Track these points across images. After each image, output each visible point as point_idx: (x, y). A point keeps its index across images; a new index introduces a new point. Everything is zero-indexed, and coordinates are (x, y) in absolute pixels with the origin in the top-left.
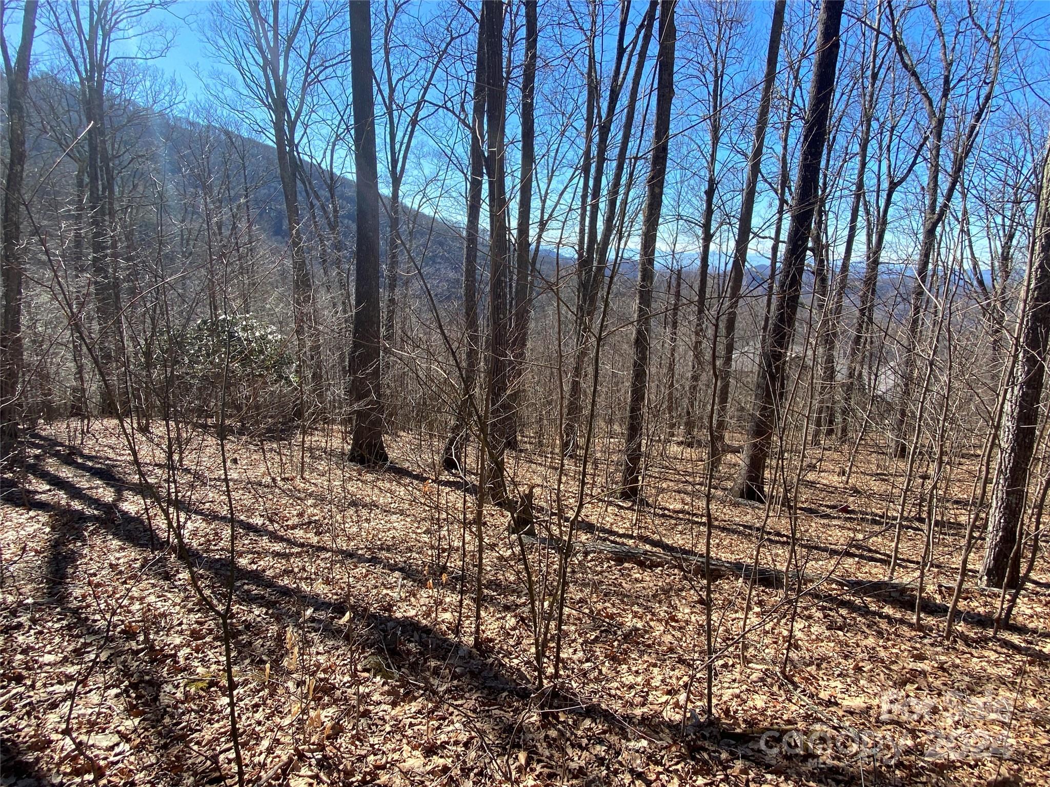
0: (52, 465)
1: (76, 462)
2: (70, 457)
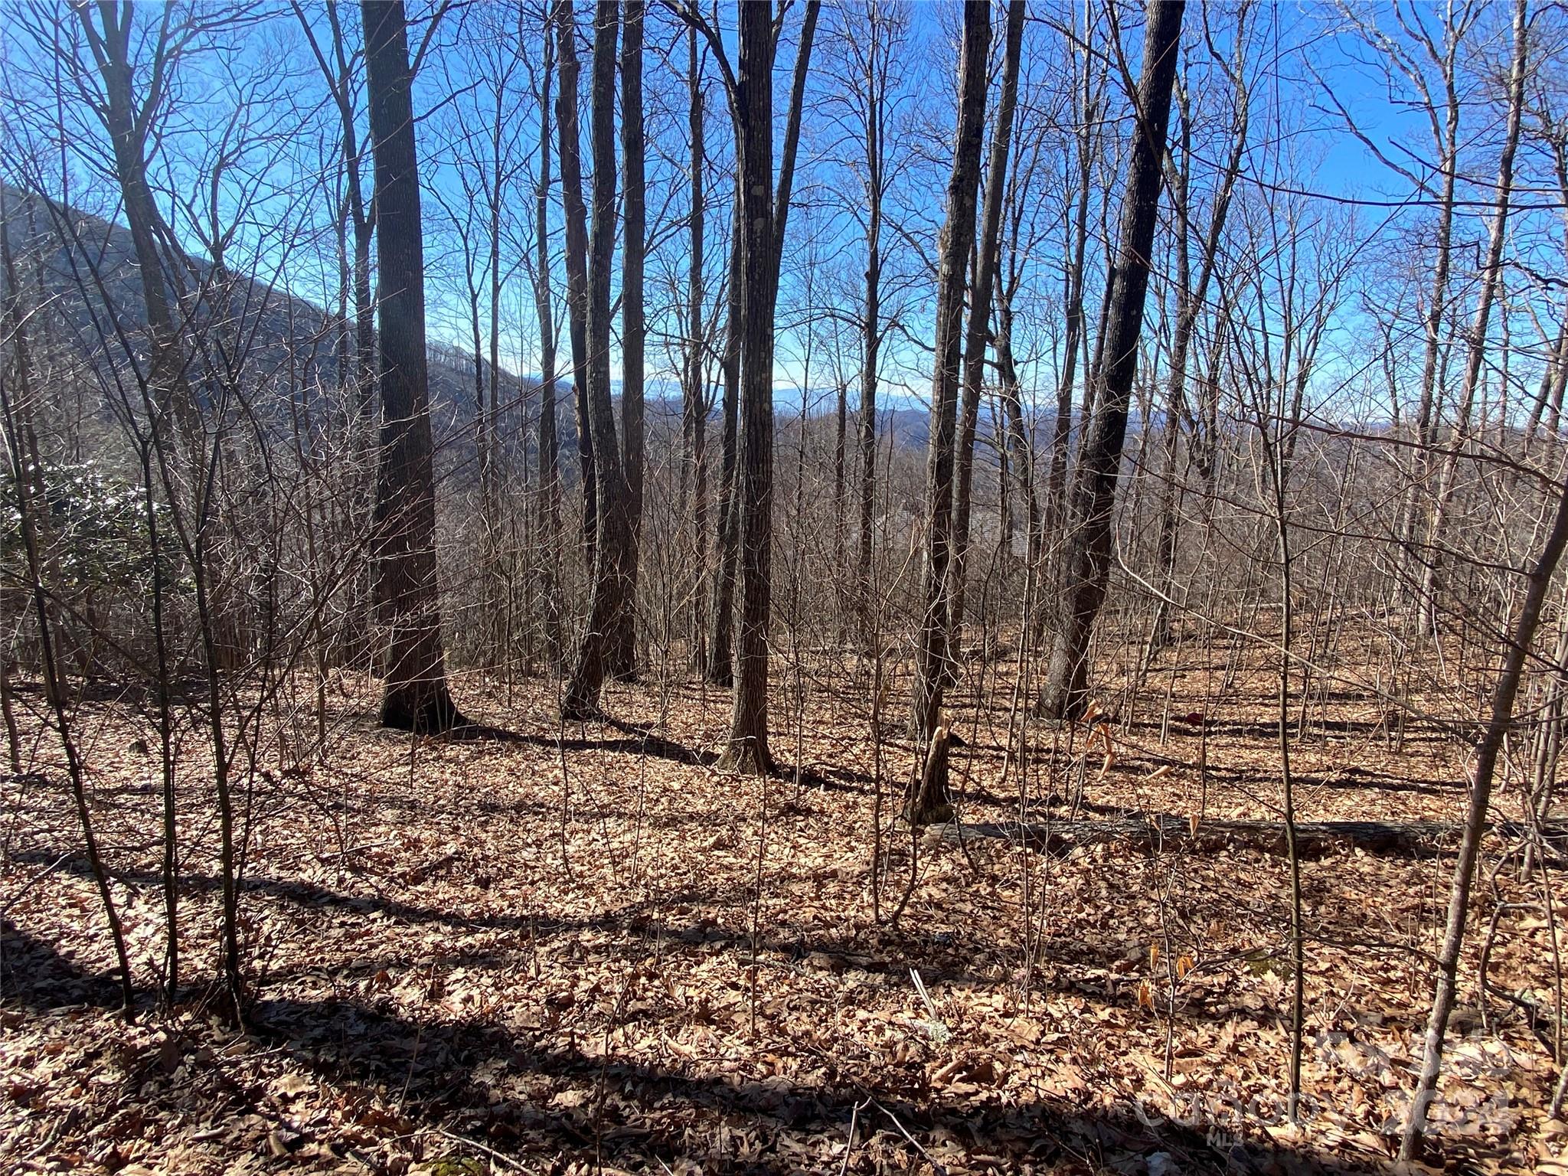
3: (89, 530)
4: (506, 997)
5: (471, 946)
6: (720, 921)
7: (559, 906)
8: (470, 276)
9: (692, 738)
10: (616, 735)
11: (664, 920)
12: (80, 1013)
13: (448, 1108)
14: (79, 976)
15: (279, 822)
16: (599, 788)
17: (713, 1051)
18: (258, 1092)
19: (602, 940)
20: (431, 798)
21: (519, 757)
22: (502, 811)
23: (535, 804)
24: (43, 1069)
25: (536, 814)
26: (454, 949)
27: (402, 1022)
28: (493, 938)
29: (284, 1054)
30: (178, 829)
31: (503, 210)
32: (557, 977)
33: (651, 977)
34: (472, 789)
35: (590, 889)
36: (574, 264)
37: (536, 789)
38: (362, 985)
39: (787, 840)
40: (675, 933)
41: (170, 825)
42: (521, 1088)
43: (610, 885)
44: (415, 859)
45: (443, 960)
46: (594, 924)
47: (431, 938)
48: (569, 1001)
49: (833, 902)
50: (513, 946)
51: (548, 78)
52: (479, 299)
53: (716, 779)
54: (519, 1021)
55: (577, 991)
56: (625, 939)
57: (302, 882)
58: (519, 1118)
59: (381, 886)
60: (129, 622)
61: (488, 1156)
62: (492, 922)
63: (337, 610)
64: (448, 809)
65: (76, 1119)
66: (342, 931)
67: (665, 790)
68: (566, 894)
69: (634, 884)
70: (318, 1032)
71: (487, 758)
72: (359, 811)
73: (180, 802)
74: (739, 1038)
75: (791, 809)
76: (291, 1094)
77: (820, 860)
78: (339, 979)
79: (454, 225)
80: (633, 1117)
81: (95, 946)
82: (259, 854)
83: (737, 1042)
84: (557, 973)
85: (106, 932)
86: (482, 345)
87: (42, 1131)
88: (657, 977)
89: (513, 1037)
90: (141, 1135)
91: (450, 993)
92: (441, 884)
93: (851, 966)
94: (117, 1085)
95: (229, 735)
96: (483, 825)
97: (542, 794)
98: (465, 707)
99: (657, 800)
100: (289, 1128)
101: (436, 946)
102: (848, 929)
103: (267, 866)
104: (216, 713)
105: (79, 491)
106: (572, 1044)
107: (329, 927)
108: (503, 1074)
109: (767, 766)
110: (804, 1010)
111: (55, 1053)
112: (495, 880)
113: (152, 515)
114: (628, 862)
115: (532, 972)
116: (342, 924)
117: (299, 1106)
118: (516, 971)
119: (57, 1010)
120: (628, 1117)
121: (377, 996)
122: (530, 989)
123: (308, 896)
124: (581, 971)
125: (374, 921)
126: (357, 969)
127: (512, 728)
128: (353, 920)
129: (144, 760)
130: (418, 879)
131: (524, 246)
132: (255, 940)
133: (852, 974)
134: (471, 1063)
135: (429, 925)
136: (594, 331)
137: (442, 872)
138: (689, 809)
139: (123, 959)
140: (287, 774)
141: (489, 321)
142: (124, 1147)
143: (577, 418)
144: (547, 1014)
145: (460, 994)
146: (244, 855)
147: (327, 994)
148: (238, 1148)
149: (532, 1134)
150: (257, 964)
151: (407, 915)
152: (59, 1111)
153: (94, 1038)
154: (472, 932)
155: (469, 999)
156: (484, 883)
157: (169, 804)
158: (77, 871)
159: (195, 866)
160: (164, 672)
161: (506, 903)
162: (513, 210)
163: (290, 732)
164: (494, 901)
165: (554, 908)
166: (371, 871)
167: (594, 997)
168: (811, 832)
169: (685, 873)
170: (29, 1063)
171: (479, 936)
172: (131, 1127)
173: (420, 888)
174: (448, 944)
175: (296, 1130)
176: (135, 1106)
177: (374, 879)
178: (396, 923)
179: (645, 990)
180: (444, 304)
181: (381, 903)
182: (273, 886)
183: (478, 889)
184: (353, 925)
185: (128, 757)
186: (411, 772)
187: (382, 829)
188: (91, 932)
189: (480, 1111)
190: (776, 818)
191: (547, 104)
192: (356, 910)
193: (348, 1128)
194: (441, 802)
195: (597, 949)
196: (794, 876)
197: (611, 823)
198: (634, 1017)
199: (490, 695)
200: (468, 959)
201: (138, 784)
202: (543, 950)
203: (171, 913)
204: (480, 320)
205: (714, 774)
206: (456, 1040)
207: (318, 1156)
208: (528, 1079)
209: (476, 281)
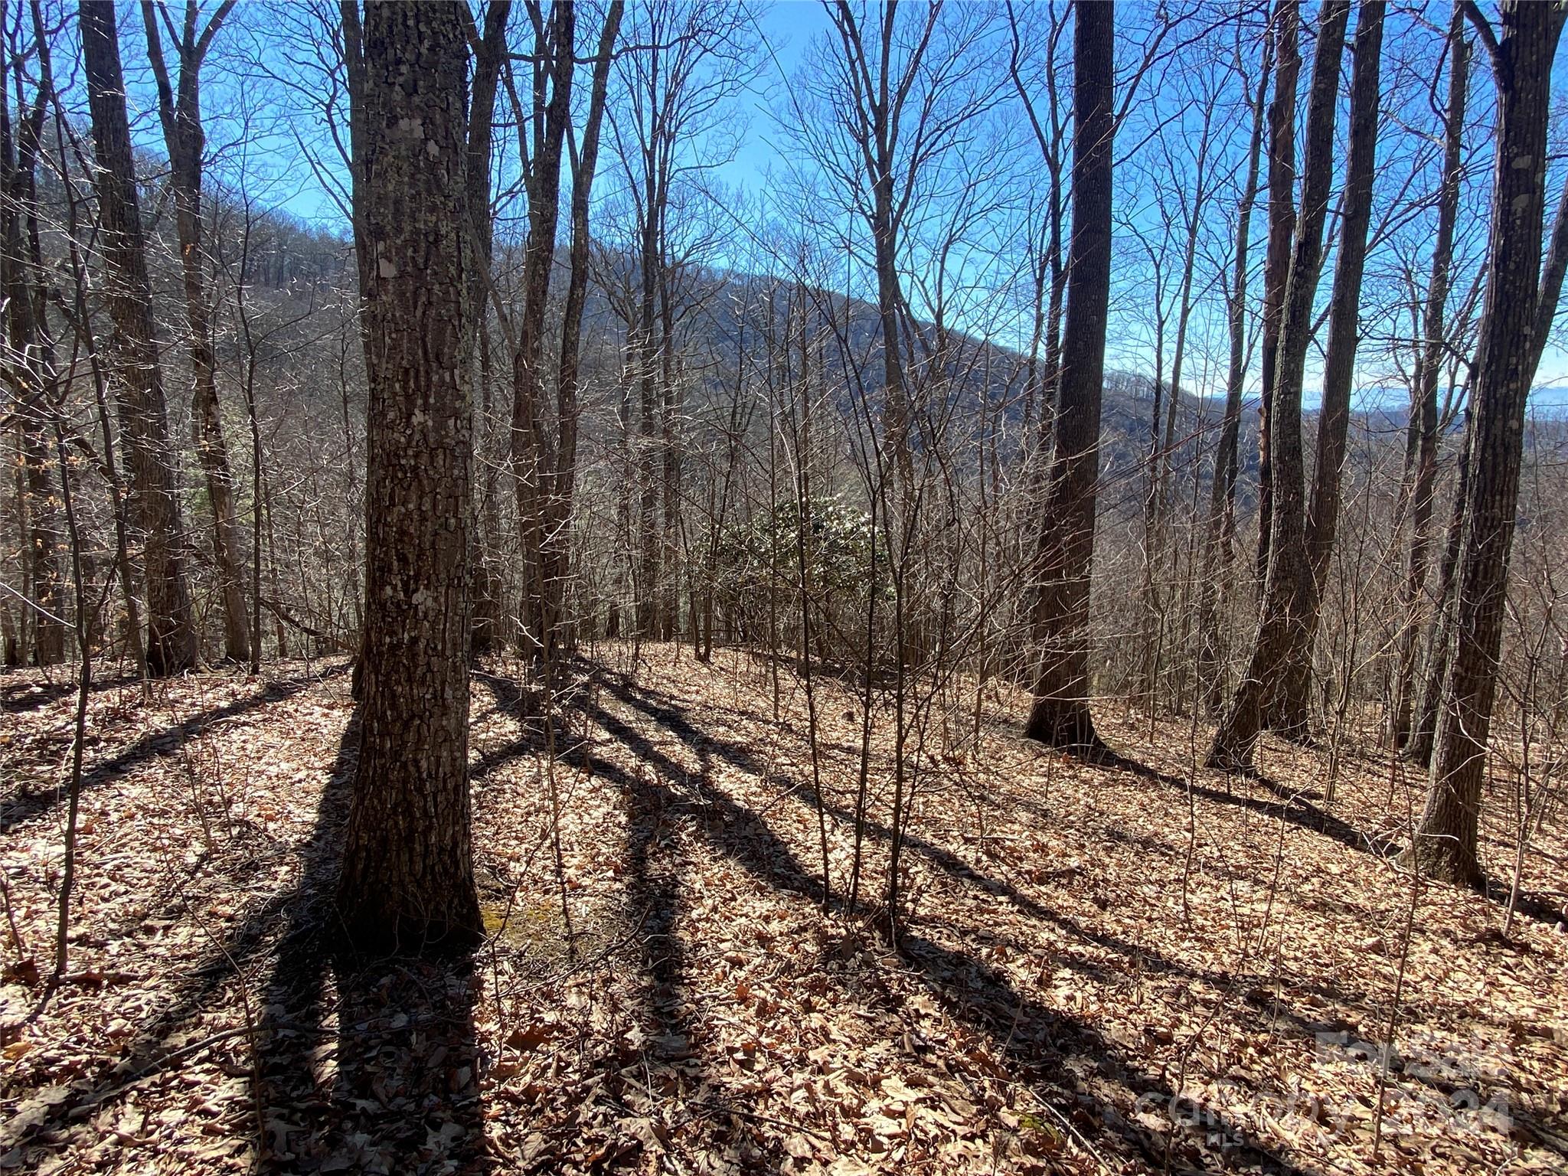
0: (606, 701)
1: (634, 699)
2: (624, 691)
3: (833, 547)
4: (1106, 1010)
5: (1082, 955)
6: (1361, 1028)
7: (1174, 950)
8: (1159, 303)
9: (1368, 821)
10: (1266, 796)
11: (1290, 1004)
12: (797, 898)
13: (1040, 1077)
14: (798, 873)
15: (936, 798)
16: (1237, 848)
17: (1321, 1151)
18: (900, 1001)
19: (1213, 997)
20: (1063, 811)
21: (1154, 795)
22: (1128, 842)
23: (1163, 845)
24: (775, 927)
25: (1163, 854)
26: (1066, 951)
27: (1011, 993)
28: (1103, 955)
29: (922, 981)
30: (868, 785)
31: (1201, 230)
32: (1159, 1012)
33: (1262, 1051)
34: (1102, 814)
35: (1209, 945)
36: (1274, 277)
37: (1166, 830)
38: (985, 951)
39: (1483, 972)
40: (1300, 1021)
41: (863, 781)
42: (1107, 1091)
43: (1232, 947)
44: (1041, 862)
45: (1054, 957)
46: (1206, 978)
47: (1045, 935)
48: (1166, 1040)
49: (1535, 1064)
50: (1121, 970)
51: (1265, 81)
52: (1165, 327)
53: (1391, 875)
54: (1114, 1035)
55: (1176, 1032)
56: (1239, 1004)
57: (948, 853)
58: (1100, 1114)
59: (1011, 876)
60: (851, 619)
61: (1068, 1132)
62: (1104, 940)
63: (998, 625)
64: (1078, 825)
65: (789, 968)
66: (975, 903)
67: (1319, 870)
68: (1183, 940)
69: (1260, 956)
70: (947, 974)
71: (1121, 787)
72: (998, 806)
73: (871, 765)
74: (1357, 1152)
75: (1495, 937)
76: (923, 1012)
77: (1530, 1012)
78: (968, 940)
79: (1147, 255)
80: (1213, 1168)
81: (809, 855)
82: (920, 820)
83: (1354, 1156)
84: (1160, 1008)
85: (817, 847)
86: (1164, 371)
87: (771, 967)
88: (1269, 1054)
89: (1107, 1047)
90: (825, 996)
91: (1056, 987)
92: (1062, 892)
93: (1539, 1144)
94: (815, 955)
95: (907, 719)
96: (1108, 850)
97: (1172, 837)
98: (1106, 734)
99: (1307, 879)
100: (918, 1037)
101: (1051, 944)
102: (1550, 1101)
103: (924, 832)
104: (900, 699)
105: (829, 516)
106: (1163, 1076)
107: (965, 896)
108: (1092, 1073)
109: (1471, 875)
110: (1455, 1162)
111: (782, 918)
112: (1112, 904)
113: (873, 536)
114: (1257, 932)
115: (1134, 999)
116: (976, 898)
117: (927, 1023)
118: (1119, 991)
119: (785, 891)
120: (1208, 1166)
121: (995, 965)
122: (1130, 1012)
123: (949, 864)
124: (1184, 1016)
125: (1001, 903)
126: (983, 938)
127: (1150, 765)
128: (984, 897)
129: (851, 727)
130: (1042, 880)
131: (1221, 263)
132: (911, 887)
133: (1541, 1153)
134: (1065, 1050)
135: (1046, 923)
136: (1286, 349)
137: (1064, 881)
138: (1347, 899)
139: (827, 870)
140: (946, 759)
141: (1174, 347)
142: (815, 999)
143: (1261, 442)
144: (1143, 1040)
145: (1064, 991)
146: (908, 818)
147: (957, 948)
148: (882, 1034)
149: (1109, 1133)
150: (909, 905)
151: (1029, 907)
152: (780, 958)
153: (804, 918)
154: (1085, 943)
155: (1071, 998)
156: (1103, 904)
157: (864, 764)
158: (804, 798)
159: (875, 816)
160: (870, 662)
161: (1120, 929)
162: (1212, 226)
163: (953, 726)
164: (1108, 922)
165: (1168, 950)
166: (1003, 860)
167: (1194, 1046)
168: (1523, 973)
169: (1327, 966)
170: (767, 919)
171: (1090, 949)
172: (818, 987)
173: (1043, 888)
174: (1060, 945)
175: (923, 1040)
176: (823, 974)
177: (1005, 868)
178: (1019, 911)
179: (1253, 1061)
180: (1130, 335)
181: (1007, 890)
182: (928, 848)
183: (1096, 907)
184: (984, 901)
185: (841, 722)
186: (1048, 784)
187: (1016, 827)
188: (809, 844)
189: (1066, 1092)
190: (1471, 944)
191: (1261, 108)
192: (987, 889)
193: (960, 1055)
194: (1071, 818)
195: (1206, 1003)
196: (1483, 1017)
197: (1242, 887)
198: (1236, 1079)
199: (1132, 727)
200: (1075, 963)
201: (846, 745)
202: (1149, 983)
203: (858, 848)
204: (1164, 346)
205: (1389, 868)
206: (1055, 1026)
207: (935, 1066)
208: (1115, 1087)
209: (1164, 307)
